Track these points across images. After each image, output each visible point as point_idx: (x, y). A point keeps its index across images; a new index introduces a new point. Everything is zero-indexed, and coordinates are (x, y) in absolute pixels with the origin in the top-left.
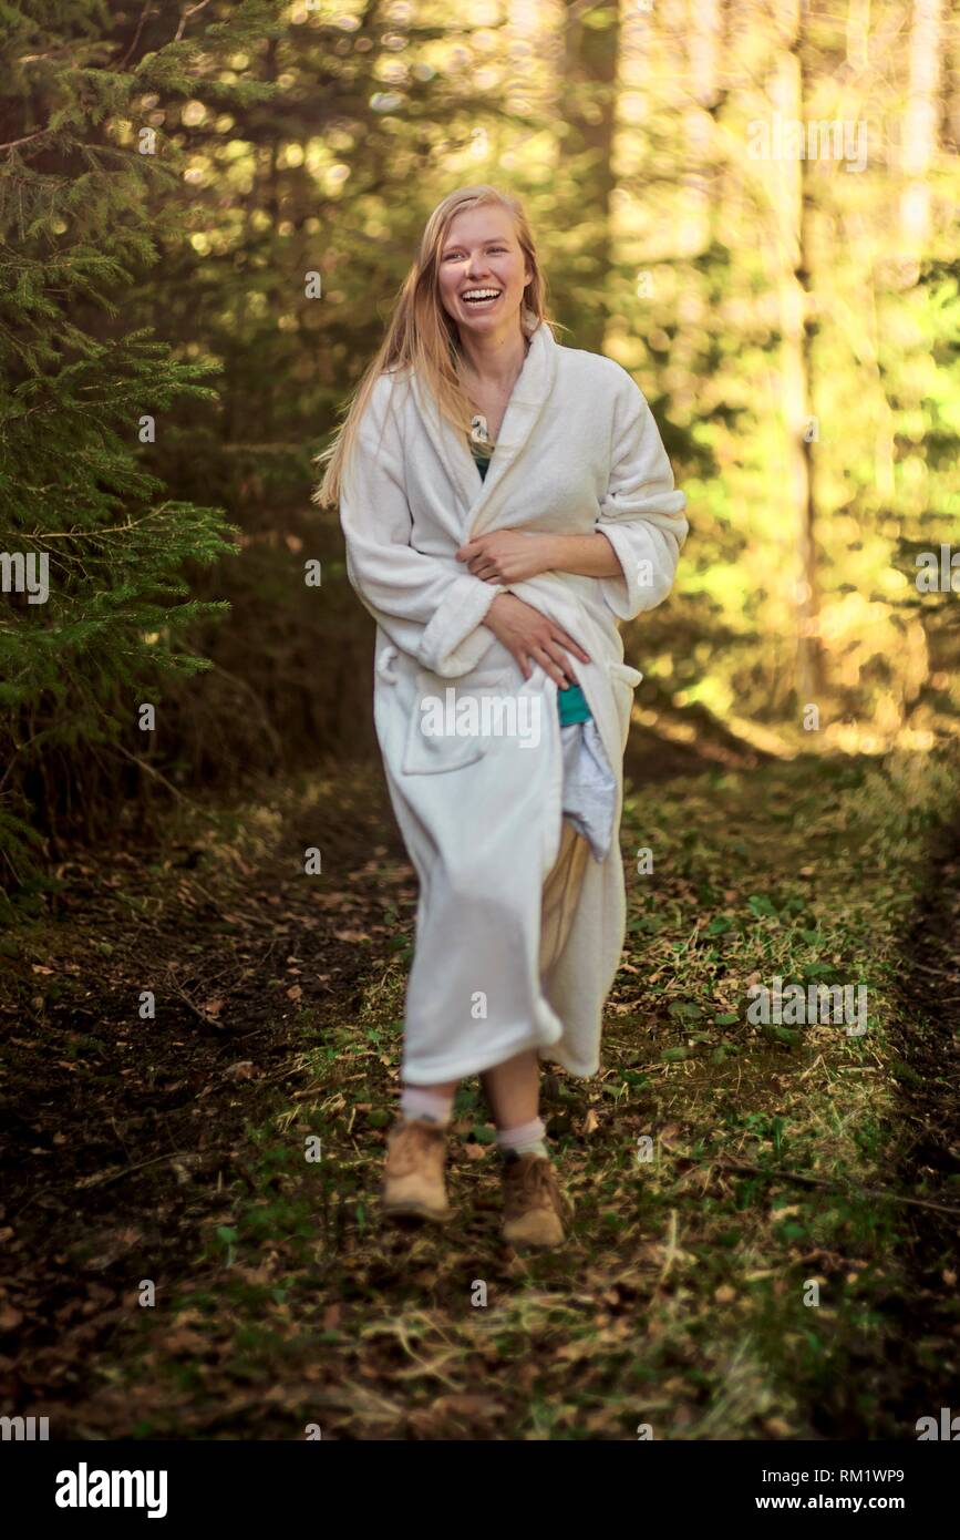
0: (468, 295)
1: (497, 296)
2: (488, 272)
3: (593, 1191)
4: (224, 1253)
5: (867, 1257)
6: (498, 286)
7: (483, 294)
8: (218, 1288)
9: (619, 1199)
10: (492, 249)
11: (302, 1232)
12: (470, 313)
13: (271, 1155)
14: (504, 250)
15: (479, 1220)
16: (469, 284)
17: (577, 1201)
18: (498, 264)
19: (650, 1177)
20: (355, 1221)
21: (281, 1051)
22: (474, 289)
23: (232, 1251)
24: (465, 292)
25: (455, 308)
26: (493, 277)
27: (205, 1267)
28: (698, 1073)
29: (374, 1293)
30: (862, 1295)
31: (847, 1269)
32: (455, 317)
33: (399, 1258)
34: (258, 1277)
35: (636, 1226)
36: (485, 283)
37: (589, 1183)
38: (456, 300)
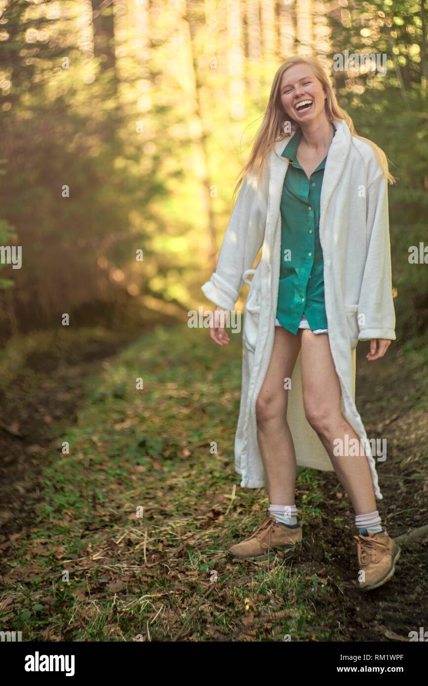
0: (298, 106)
1: (312, 104)
2: (303, 93)
3: (192, 478)
4: (48, 515)
5: (308, 489)
6: (310, 98)
7: (304, 103)
8: (48, 529)
9: (203, 480)
10: (304, 83)
11: (78, 505)
12: (301, 115)
13: (57, 478)
14: (310, 82)
15: (148, 493)
16: (296, 101)
17: (187, 482)
18: (308, 88)
19: (215, 470)
20: (99, 499)
21: (49, 441)
22: (299, 102)
23: (52, 515)
24: (296, 105)
25: (294, 114)
26: (307, 95)
27: (42, 522)
28: (223, 431)
29: (113, 524)
30: (310, 503)
31: (302, 494)
32: (295, 119)
33: (119, 511)
34: (65, 524)
35: (213, 488)
36: (303, 98)
37: (189, 476)
38: (293, 110)
